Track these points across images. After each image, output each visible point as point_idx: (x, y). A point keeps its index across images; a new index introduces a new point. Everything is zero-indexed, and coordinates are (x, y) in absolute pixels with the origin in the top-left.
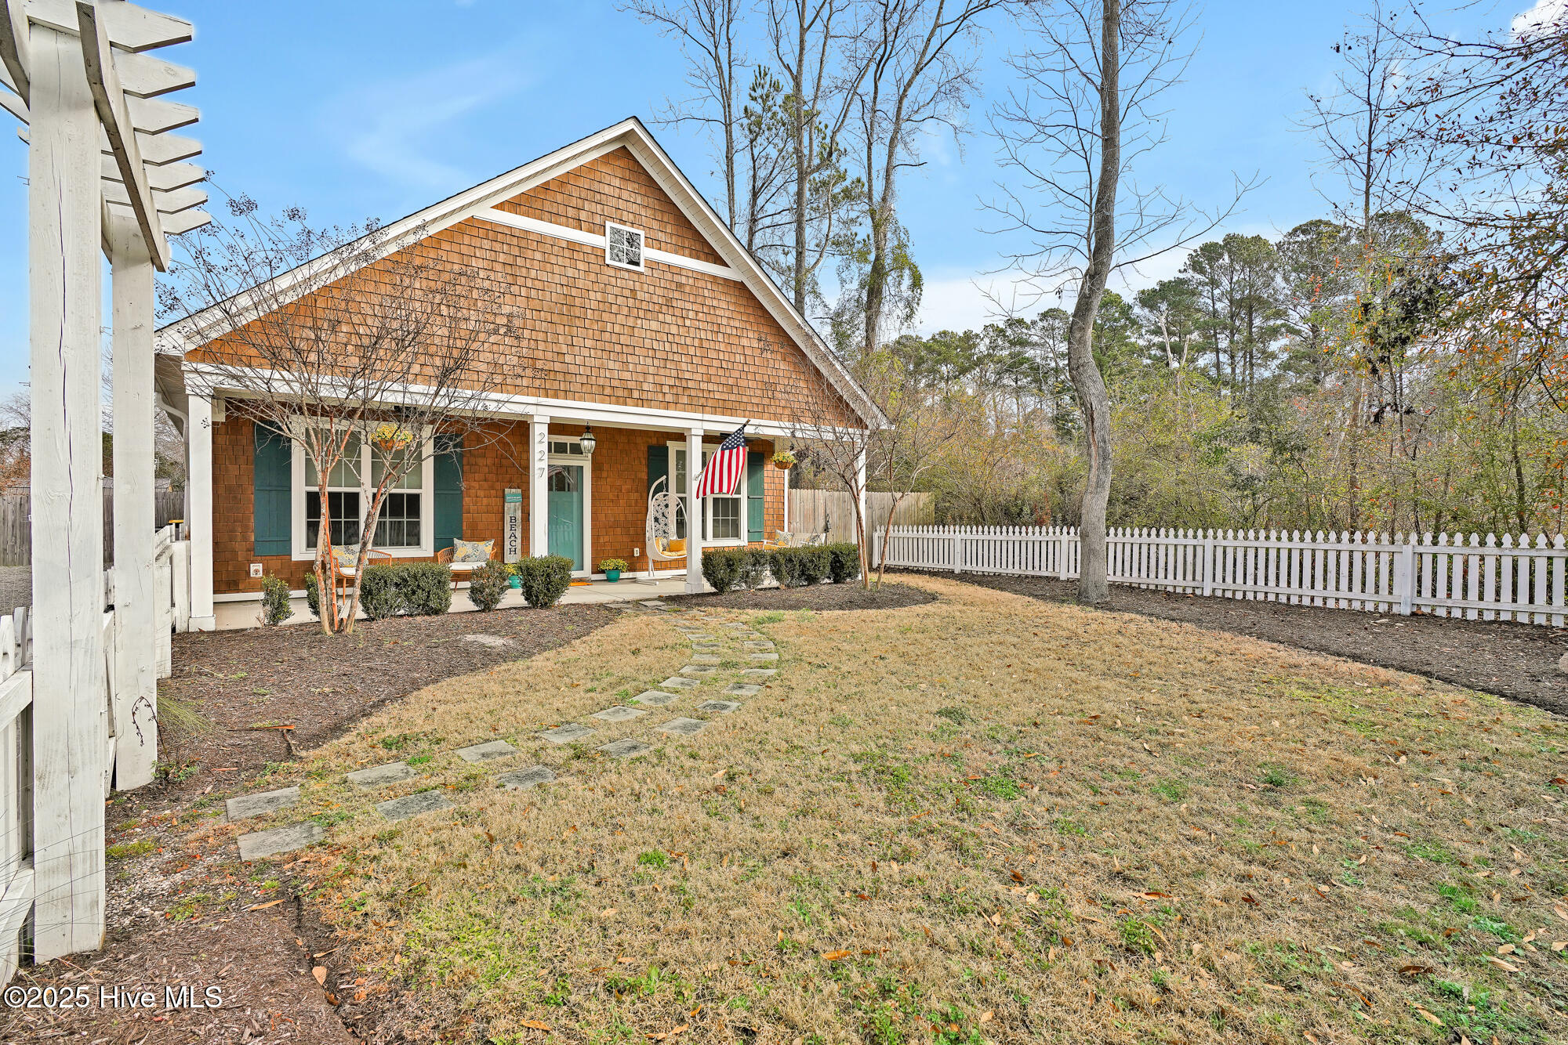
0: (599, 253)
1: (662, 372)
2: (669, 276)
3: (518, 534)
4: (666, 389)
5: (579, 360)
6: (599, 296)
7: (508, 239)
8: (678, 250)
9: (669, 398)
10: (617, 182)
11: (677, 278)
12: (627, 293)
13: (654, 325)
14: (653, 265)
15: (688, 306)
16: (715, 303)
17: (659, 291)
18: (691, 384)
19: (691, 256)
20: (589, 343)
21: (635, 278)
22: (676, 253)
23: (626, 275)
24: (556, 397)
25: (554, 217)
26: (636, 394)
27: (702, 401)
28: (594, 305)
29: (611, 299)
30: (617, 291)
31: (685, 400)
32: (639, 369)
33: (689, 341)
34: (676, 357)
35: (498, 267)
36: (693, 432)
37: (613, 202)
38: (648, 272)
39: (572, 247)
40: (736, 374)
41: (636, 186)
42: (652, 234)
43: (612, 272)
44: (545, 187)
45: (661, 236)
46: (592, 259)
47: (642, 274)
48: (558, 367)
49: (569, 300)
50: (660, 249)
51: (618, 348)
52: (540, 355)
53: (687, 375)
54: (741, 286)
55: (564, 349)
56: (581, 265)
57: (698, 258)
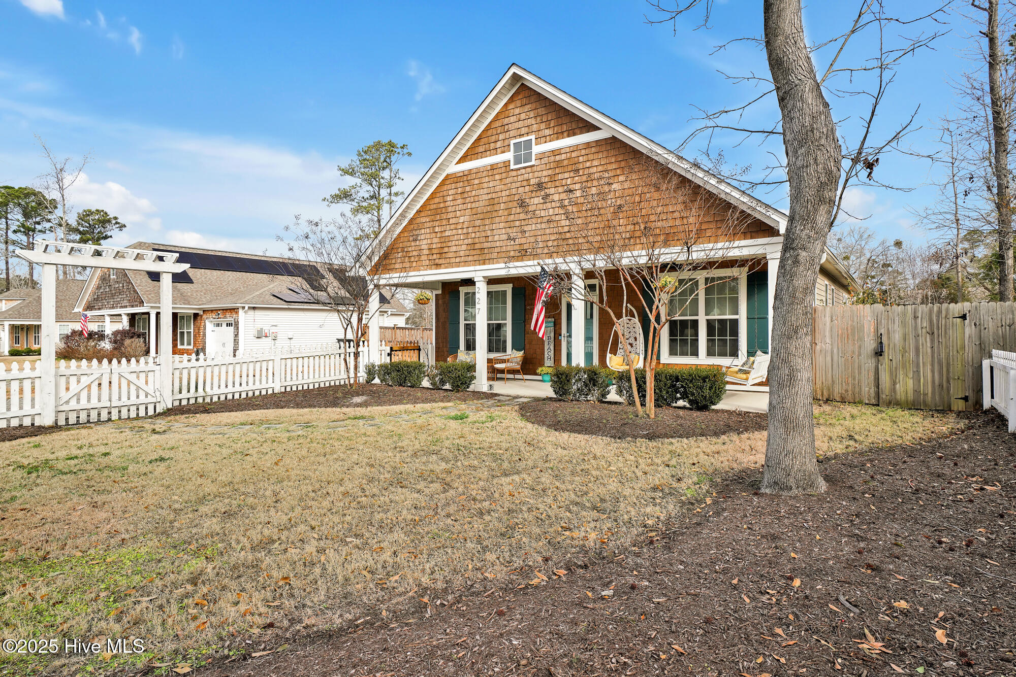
0: (506, 164)
2: (552, 159)
3: (552, 348)
4: (550, 244)
5: (496, 238)
6: (507, 193)
7: (462, 179)
8: (559, 135)
9: (552, 250)
10: (518, 111)
11: (558, 158)
12: (525, 183)
14: (540, 157)
15: (567, 175)
16: (588, 164)
17: (545, 173)
18: (568, 235)
19: (569, 136)
20: (502, 225)
21: (529, 170)
22: (557, 139)
23: (523, 171)
24: (484, 264)
25: (484, 154)
26: (529, 252)
27: (578, 246)
28: (504, 199)
29: (514, 191)
30: (518, 184)
31: (565, 248)
35: (459, 197)
36: (572, 270)
37: (516, 125)
38: (538, 162)
39: (493, 167)
41: (529, 106)
42: (541, 134)
43: (514, 173)
44: (479, 139)
45: (547, 132)
46: (503, 170)
47: (533, 166)
48: (486, 245)
49: (492, 202)
50: (546, 142)
51: (518, 223)
52: (477, 240)
54: (613, 141)
55: (489, 233)
56: (497, 177)
57: (574, 134)
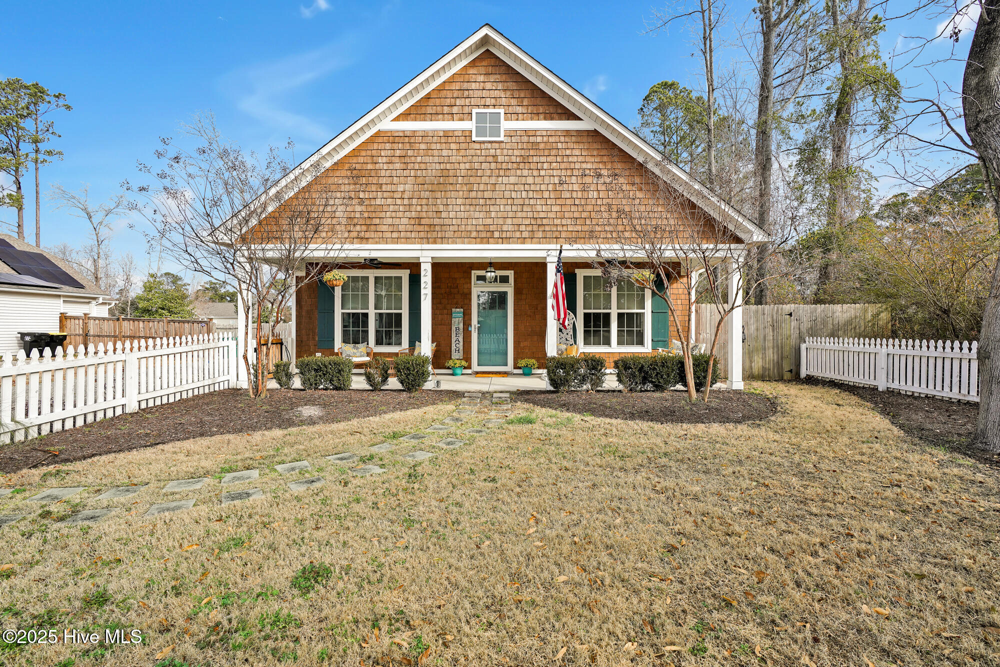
0: (467, 134)
1: (519, 215)
2: (525, 139)
3: (461, 339)
4: (523, 228)
5: (452, 215)
6: (468, 166)
7: (401, 140)
8: (535, 116)
9: (525, 234)
10: (481, 78)
11: (532, 139)
12: (491, 159)
13: (513, 180)
14: (510, 134)
15: (543, 159)
16: (568, 152)
17: (516, 153)
18: (545, 222)
19: (545, 119)
20: (459, 201)
21: (497, 146)
22: (532, 119)
23: (489, 146)
24: (435, 243)
25: (434, 116)
26: (496, 235)
27: (557, 234)
28: (463, 173)
29: (477, 166)
30: (482, 159)
31: (540, 235)
32: (500, 215)
33: (543, 187)
34: (532, 202)
35: (396, 160)
36: (548, 260)
37: (479, 94)
38: (508, 139)
39: (447, 134)
40: (590, 208)
41: (498, 76)
42: (511, 110)
43: (477, 146)
44: (428, 97)
45: (519, 109)
46: (462, 139)
47: (502, 142)
48: (437, 221)
49: (445, 173)
50: (517, 120)
51: (482, 202)
52: (424, 215)
53: (542, 215)
54: (595, 135)
55: (441, 208)
56: (453, 146)
57: (552, 119)
